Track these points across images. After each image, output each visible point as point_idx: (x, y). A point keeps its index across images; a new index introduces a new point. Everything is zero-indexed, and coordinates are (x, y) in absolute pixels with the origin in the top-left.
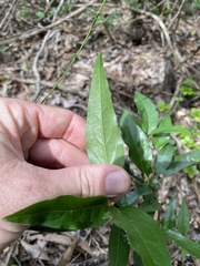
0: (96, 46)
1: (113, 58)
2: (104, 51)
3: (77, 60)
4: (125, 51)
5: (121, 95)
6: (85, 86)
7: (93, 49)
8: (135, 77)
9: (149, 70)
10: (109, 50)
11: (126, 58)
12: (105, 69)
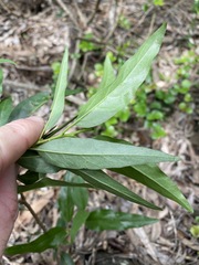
1: (6, 31)
4: (21, 20)
8: (37, 47)
9: (52, 38)
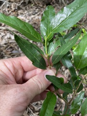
1: (36, 13)
4: (42, 9)
7: (26, 9)
10: (34, 9)
11: (43, 12)
12: (32, 19)
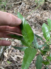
0: (34, 9)
1: (38, 13)
2: (36, 10)
3: (28, 12)
4: (41, 11)
5: (39, 22)
6: (30, 19)
7: (33, 9)
8: (43, 18)
9: (47, 17)
10: (37, 10)
11: (41, 13)
12: (36, 15)
